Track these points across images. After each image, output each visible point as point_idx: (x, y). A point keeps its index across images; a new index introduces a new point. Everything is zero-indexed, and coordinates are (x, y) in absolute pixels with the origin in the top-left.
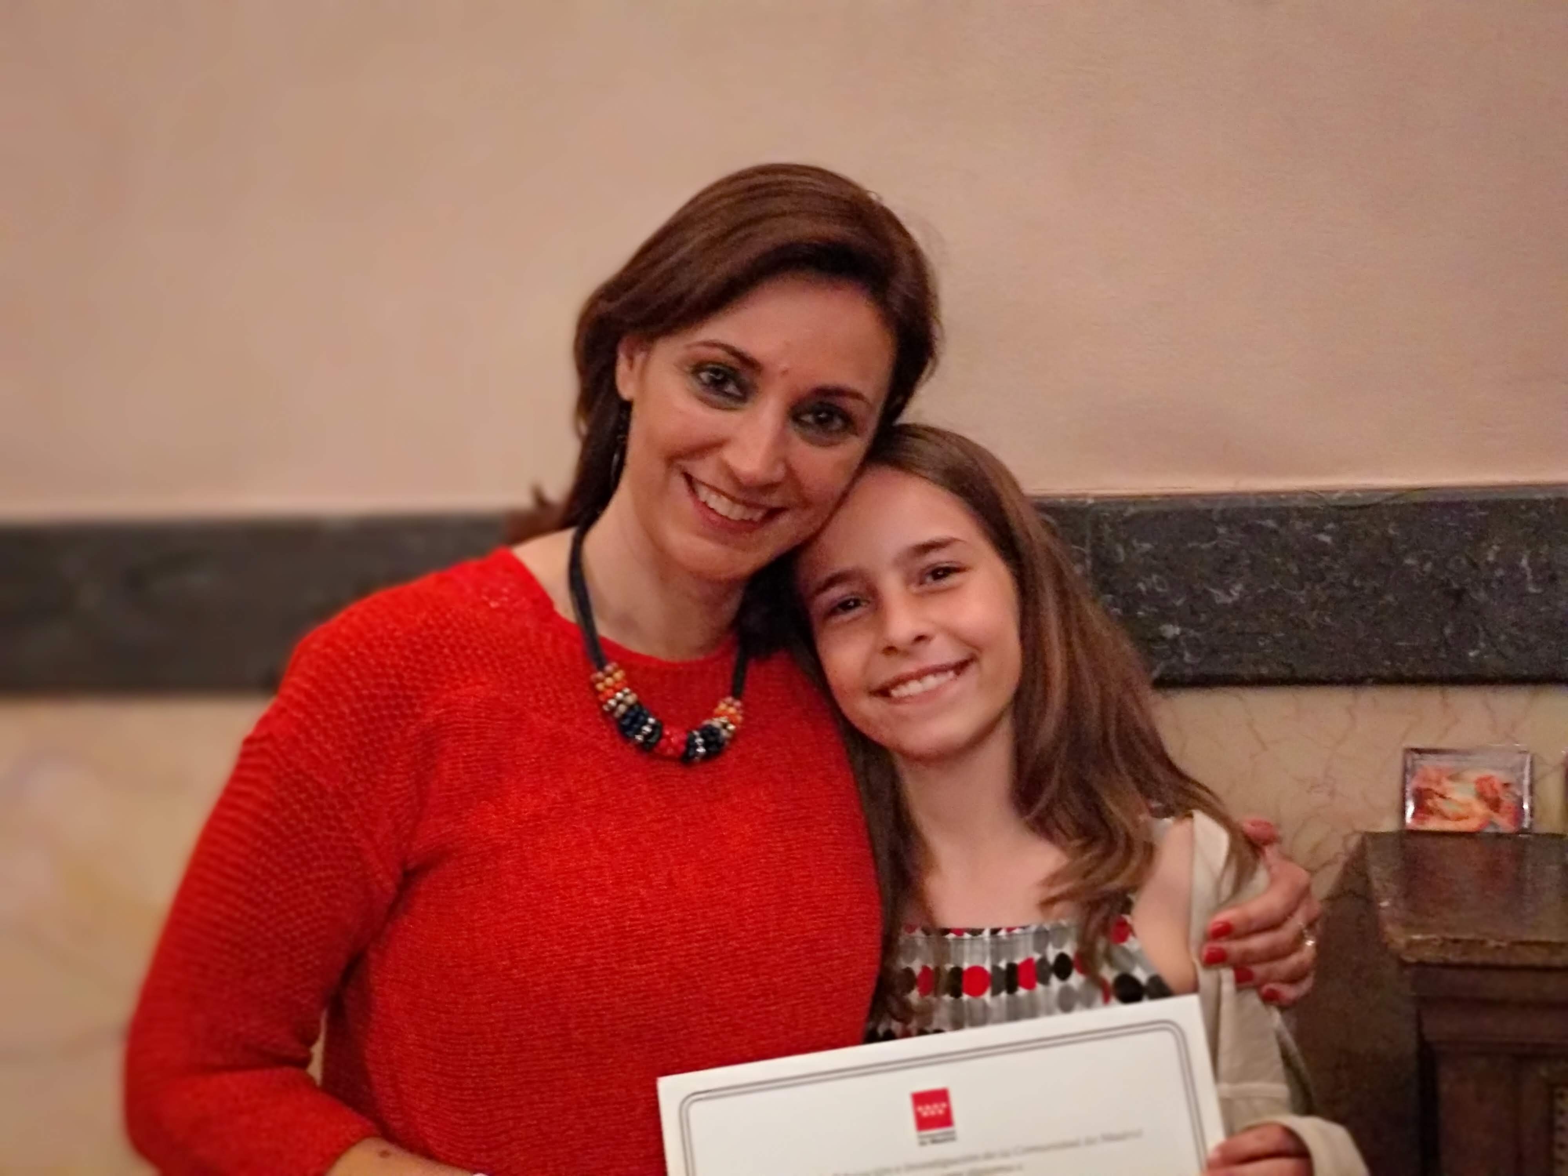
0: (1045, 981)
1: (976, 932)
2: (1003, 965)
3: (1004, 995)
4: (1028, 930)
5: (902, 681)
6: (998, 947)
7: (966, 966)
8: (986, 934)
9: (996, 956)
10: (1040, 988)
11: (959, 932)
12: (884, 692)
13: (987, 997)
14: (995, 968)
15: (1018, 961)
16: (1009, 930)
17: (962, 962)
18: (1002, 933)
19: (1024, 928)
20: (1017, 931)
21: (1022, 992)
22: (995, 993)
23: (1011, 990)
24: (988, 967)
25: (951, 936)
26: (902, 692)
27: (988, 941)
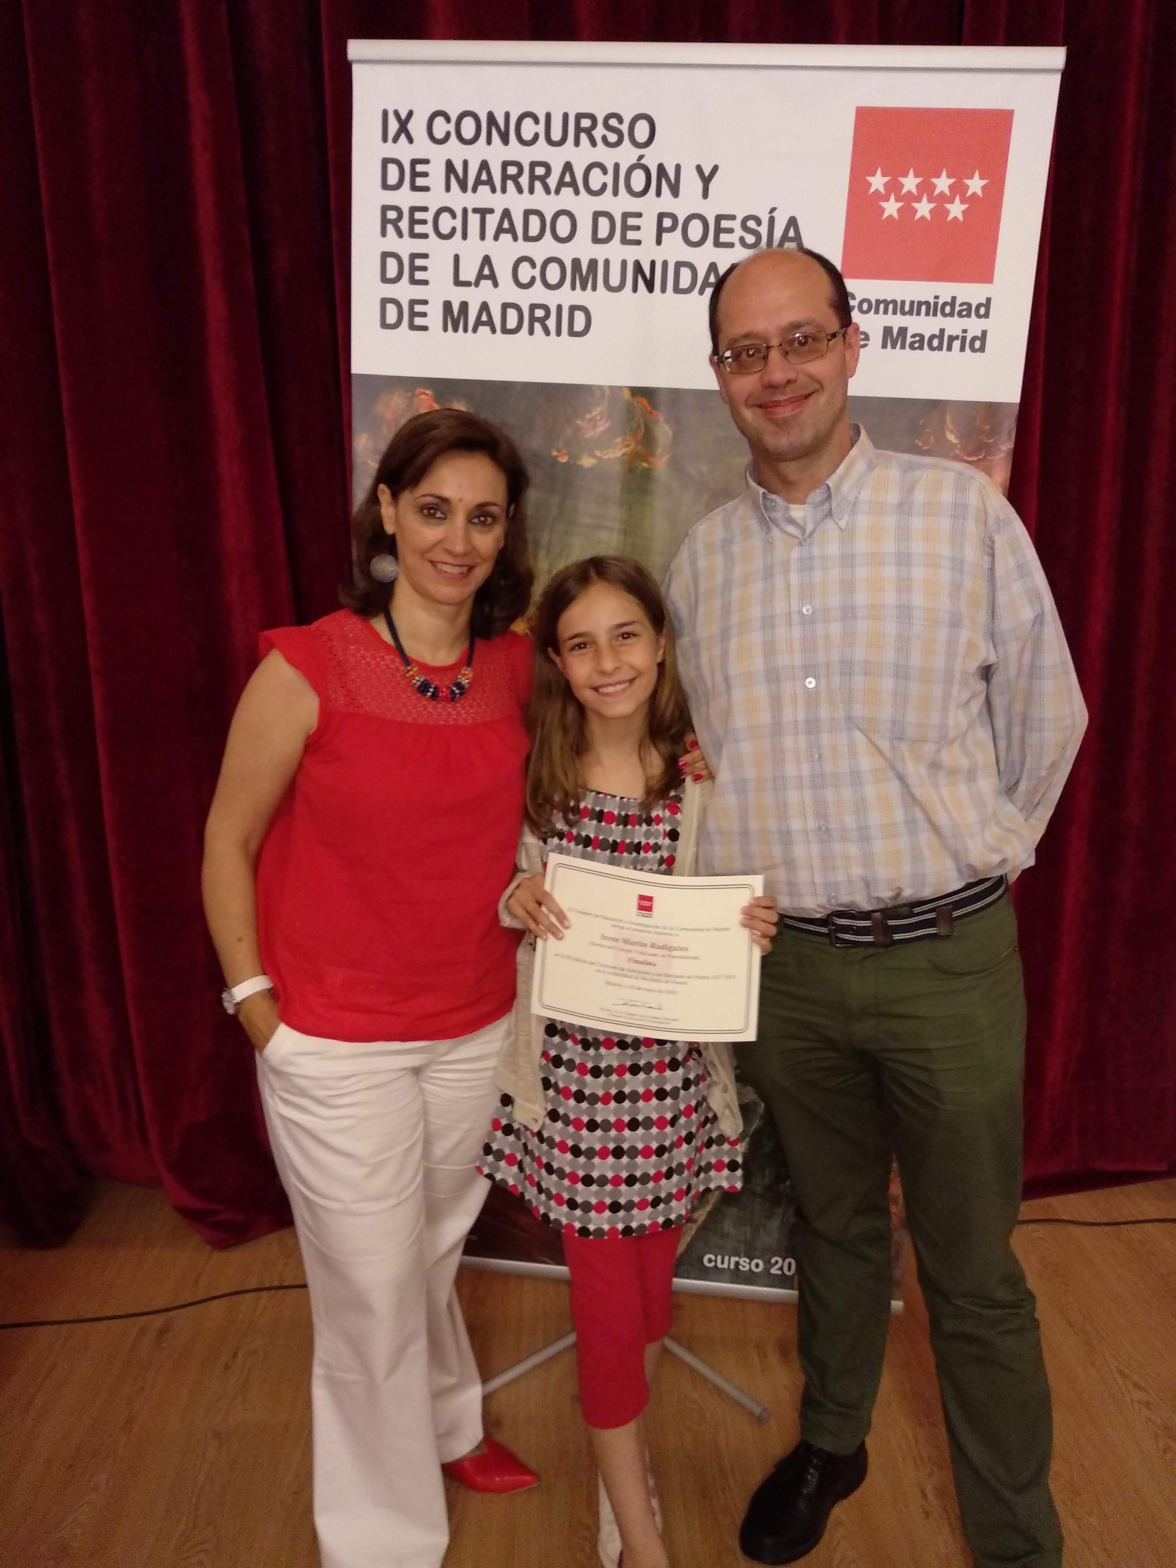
0: (641, 825)
1: (614, 797)
2: (623, 813)
4: (636, 801)
5: (606, 686)
6: (622, 806)
7: (606, 810)
8: (618, 798)
9: (621, 808)
10: (637, 827)
11: (606, 794)
12: (596, 689)
13: (613, 825)
14: (620, 815)
15: (630, 813)
16: (629, 799)
17: (604, 808)
18: (625, 800)
19: (635, 799)
20: (631, 800)
21: (629, 827)
22: (618, 825)
23: (625, 825)
24: (616, 812)
25: (601, 796)
26: (605, 690)
27: (618, 801)
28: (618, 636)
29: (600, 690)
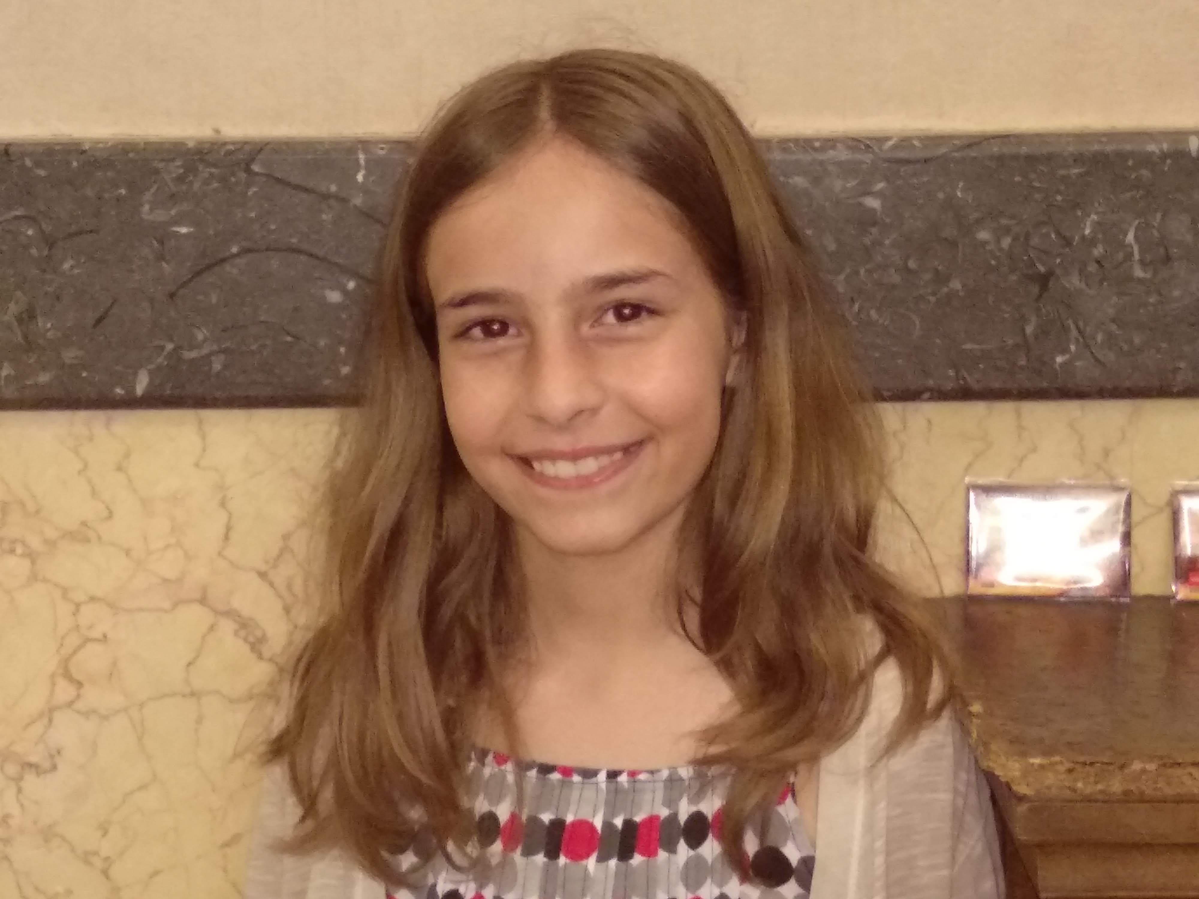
0: (671, 848)
3: (613, 863)
4: (657, 776)
5: (554, 456)
6: (616, 796)
7: (570, 818)
10: (661, 855)
12: (525, 462)
15: (639, 817)
17: (565, 811)
23: (625, 856)
26: (550, 469)
27: (603, 786)
28: (602, 310)
29: (536, 465)
